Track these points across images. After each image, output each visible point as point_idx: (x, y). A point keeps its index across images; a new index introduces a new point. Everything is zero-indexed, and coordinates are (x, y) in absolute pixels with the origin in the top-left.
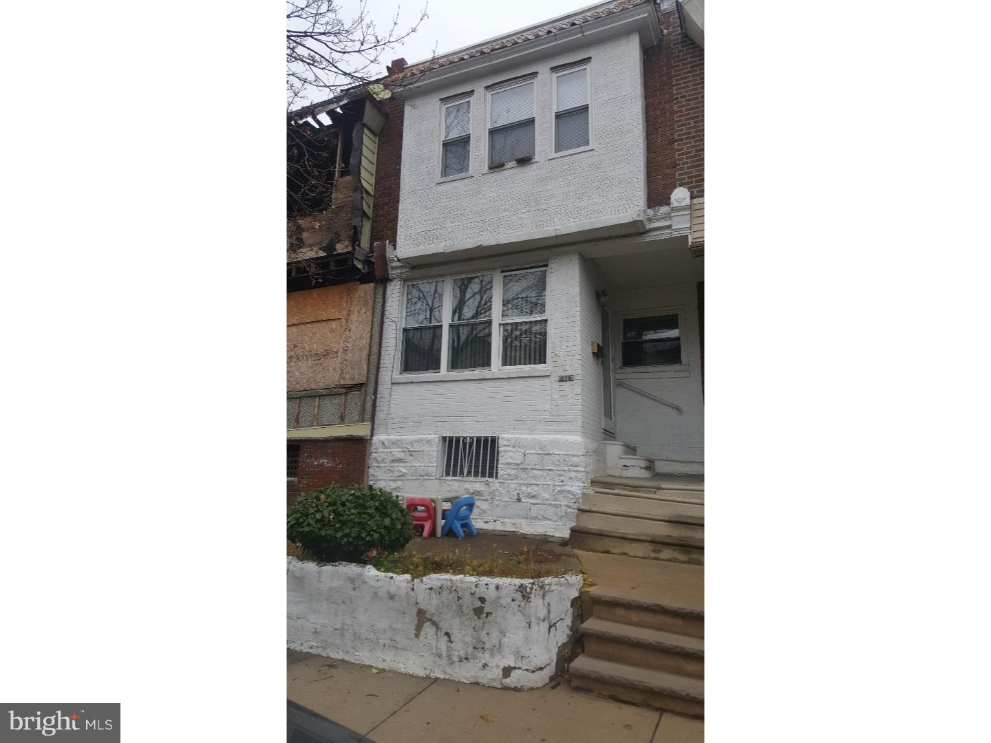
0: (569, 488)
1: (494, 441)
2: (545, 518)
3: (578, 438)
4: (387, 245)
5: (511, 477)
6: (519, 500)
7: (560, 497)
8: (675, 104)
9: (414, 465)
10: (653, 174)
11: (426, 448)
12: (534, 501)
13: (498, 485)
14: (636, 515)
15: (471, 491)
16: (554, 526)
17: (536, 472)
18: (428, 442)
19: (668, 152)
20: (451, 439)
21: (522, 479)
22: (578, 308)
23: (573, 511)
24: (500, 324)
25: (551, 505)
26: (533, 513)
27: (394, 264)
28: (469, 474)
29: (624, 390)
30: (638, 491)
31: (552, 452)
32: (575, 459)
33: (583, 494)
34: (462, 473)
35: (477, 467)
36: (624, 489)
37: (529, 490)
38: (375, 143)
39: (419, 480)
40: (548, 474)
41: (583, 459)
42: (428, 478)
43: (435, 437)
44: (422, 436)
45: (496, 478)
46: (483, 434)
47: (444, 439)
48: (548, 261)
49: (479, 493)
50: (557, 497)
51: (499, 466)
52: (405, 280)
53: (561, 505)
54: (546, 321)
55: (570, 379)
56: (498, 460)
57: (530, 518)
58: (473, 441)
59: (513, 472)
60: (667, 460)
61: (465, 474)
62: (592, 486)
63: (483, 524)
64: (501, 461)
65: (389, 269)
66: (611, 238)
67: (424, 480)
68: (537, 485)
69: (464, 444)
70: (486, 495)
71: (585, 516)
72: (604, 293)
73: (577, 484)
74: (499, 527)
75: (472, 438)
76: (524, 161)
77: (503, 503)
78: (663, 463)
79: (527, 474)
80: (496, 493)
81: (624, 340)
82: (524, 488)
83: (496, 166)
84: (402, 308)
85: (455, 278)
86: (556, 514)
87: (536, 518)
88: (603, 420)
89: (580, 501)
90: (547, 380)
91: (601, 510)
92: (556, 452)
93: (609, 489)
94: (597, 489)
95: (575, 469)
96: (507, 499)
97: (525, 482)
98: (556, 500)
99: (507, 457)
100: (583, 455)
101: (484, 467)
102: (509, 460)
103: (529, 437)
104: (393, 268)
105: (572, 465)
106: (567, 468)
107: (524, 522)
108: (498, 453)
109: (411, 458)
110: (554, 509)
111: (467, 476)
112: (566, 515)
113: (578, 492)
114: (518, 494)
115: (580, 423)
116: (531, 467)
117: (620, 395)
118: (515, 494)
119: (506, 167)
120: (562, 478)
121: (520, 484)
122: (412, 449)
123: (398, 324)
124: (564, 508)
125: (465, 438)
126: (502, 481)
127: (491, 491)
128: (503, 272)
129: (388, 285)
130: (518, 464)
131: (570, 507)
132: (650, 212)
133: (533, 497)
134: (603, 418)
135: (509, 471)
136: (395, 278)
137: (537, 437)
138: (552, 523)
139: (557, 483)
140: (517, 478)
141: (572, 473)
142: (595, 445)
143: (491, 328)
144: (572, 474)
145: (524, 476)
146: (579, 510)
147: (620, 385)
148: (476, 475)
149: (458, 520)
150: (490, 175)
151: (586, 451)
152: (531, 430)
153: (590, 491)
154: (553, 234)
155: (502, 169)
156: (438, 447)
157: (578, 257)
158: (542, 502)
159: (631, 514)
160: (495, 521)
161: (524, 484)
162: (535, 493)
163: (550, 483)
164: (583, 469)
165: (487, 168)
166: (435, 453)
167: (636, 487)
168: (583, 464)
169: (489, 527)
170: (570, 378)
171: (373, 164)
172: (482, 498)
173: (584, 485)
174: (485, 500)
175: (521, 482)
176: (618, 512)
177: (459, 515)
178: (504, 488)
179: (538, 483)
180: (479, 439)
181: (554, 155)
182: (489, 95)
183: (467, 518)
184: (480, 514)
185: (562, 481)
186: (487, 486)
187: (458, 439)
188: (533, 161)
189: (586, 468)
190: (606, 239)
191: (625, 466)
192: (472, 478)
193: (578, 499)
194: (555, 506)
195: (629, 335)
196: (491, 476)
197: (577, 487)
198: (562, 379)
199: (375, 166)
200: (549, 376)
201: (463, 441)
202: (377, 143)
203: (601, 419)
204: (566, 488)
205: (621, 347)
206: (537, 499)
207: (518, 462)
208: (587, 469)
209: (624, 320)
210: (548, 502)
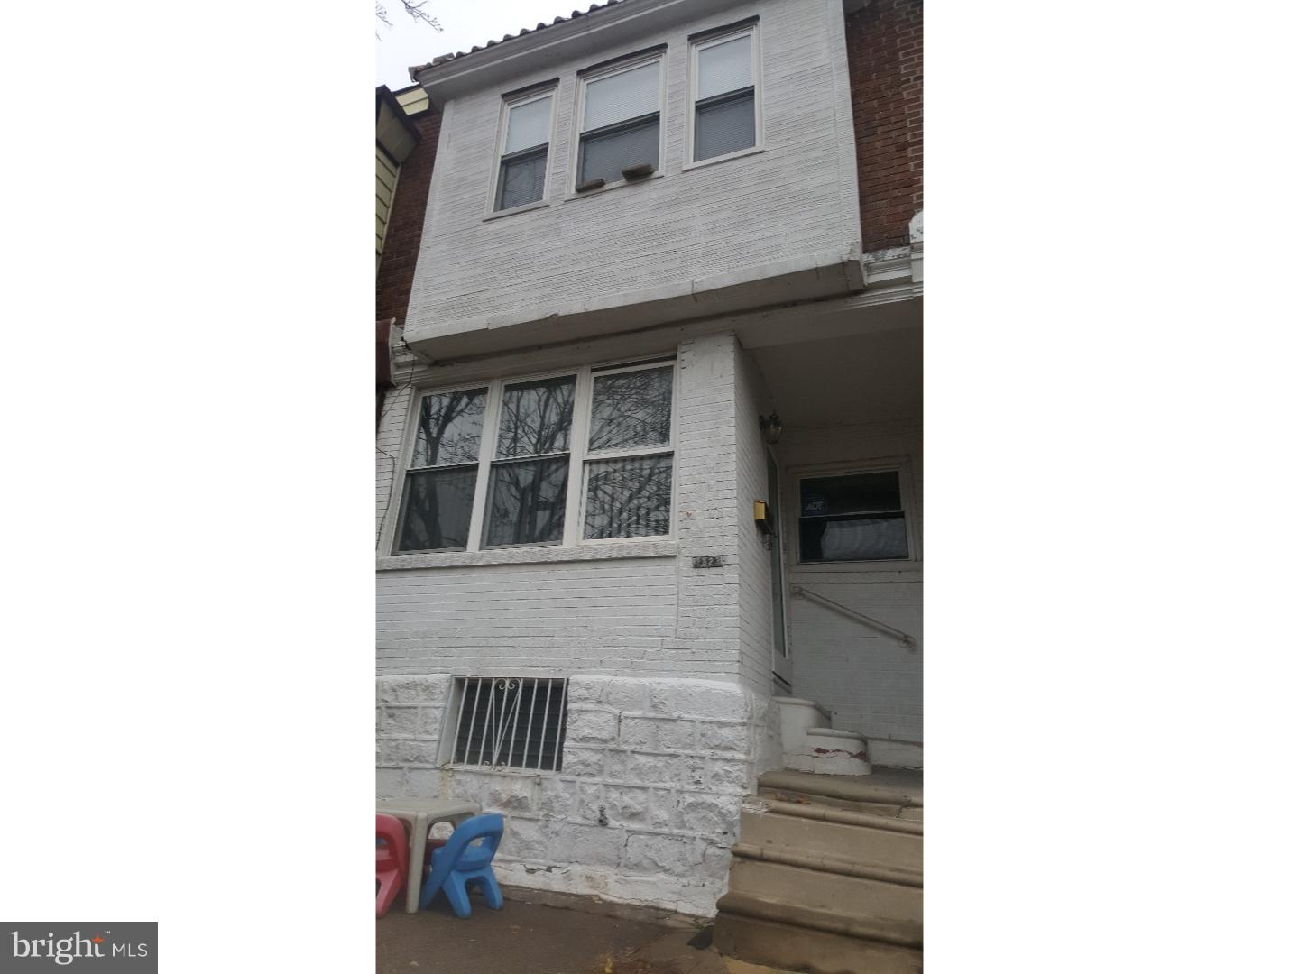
0: (709, 799)
1: (559, 687)
2: (658, 867)
3: (732, 687)
4: (392, 326)
5: (589, 770)
6: (603, 822)
7: (690, 818)
8: (905, 89)
9: (395, 736)
10: (870, 198)
11: (421, 701)
12: (635, 826)
13: (561, 785)
14: (868, 870)
15: (504, 797)
16: (679, 887)
17: (641, 759)
18: (428, 688)
19: (895, 162)
20: (473, 683)
21: (611, 775)
22: (733, 430)
23: (719, 852)
24: (585, 462)
25: (669, 836)
26: (633, 853)
27: (401, 359)
28: (503, 758)
29: (804, 602)
30: (859, 810)
31: (675, 715)
32: (725, 732)
33: (744, 814)
34: (488, 757)
35: (520, 744)
36: (830, 805)
37: (627, 799)
38: (394, 176)
39: (401, 769)
40: (667, 766)
41: (744, 732)
42: (421, 765)
43: (440, 679)
44: (416, 677)
45: (559, 768)
46: (538, 674)
47: (460, 682)
48: (676, 349)
49: (516, 803)
50: (686, 818)
51: (566, 744)
52: (419, 388)
53: (694, 838)
54: (670, 455)
55: (713, 562)
56: (564, 730)
57: (626, 866)
58: (517, 687)
59: (595, 758)
60: (890, 740)
61: (495, 760)
62: (760, 793)
63: (525, 874)
64: (570, 733)
65: (392, 367)
66: (794, 303)
67: (411, 769)
68: (644, 789)
69: (499, 693)
70: (535, 808)
71: (749, 869)
72: (775, 420)
73: (731, 790)
74: (556, 883)
75: (514, 681)
76: (638, 175)
77: (569, 829)
78: (885, 745)
79: (623, 762)
80: (556, 806)
81: (802, 515)
82: (614, 795)
83: (588, 187)
84: (409, 434)
85: (507, 383)
86: (682, 859)
87: (638, 866)
88: (773, 654)
89: (737, 830)
90: (668, 566)
91: (787, 856)
92: (686, 716)
93: (799, 802)
94: (775, 804)
95: (728, 755)
96: (579, 820)
97: (620, 782)
98: (682, 825)
99: (583, 722)
100: (744, 724)
101: (534, 745)
102: (587, 732)
103: (630, 681)
104: (399, 366)
105: (717, 747)
106: (707, 753)
107: (611, 875)
108: (565, 715)
109: (391, 721)
110: (676, 848)
111: (499, 763)
112: (704, 861)
113: (733, 808)
114: (602, 811)
115: (735, 654)
116: (633, 747)
117: (798, 610)
118: (595, 807)
119: (607, 187)
120: (697, 775)
121: (607, 786)
122: (394, 704)
123: (399, 463)
124: (701, 846)
125: (501, 681)
126: (569, 778)
127: (544, 799)
128: (593, 370)
129: (388, 395)
130: (605, 741)
131: (712, 843)
132: (869, 258)
133: (634, 816)
134: (773, 651)
135: (585, 755)
136: (402, 383)
137: (645, 681)
138: (672, 879)
139: (686, 787)
140: (601, 772)
141: (719, 763)
142: (764, 704)
143: (568, 468)
144: (719, 767)
145: (617, 767)
146: (736, 854)
147: (798, 593)
148: (517, 762)
149: (462, 871)
150: (579, 202)
151: (748, 714)
152: (633, 668)
153: (758, 809)
154: (689, 291)
155: (599, 190)
156: (446, 698)
157: (732, 340)
158: (651, 829)
159: (857, 869)
160: (549, 869)
161: (616, 786)
162: (639, 808)
163: (673, 785)
164: (742, 756)
165: (573, 191)
166: (438, 714)
167: (856, 799)
168: (743, 744)
169: (536, 882)
170: (715, 560)
171: (388, 208)
172: (527, 815)
173: (745, 793)
174: (530, 820)
175: (610, 781)
176: (829, 863)
177: (463, 859)
178: (572, 794)
179: (647, 784)
180: (528, 684)
181: (692, 165)
182: (583, 84)
183: (484, 864)
184: (519, 851)
185: (698, 782)
186: (537, 787)
187: (487, 684)
188: (656, 174)
189: (748, 753)
190: (784, 305)
191: (819, 750)
192: (507, 769)
193: (731, 824)
194: (681, 838)
195: (810, 507)
196: (547, 765)
197: (729, 797)
198: (699, 563)
199: (390, 210)
200: (674, 557)
201: (497, 687)
202: (397, 176)
203: (770, 653)
204: (704, 796)
205: (797, 526)
206: (642, 820)
207: (604, 735)
208: (752, 756)
209: (802, 481)
210: (665, 830)
